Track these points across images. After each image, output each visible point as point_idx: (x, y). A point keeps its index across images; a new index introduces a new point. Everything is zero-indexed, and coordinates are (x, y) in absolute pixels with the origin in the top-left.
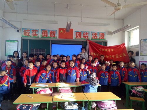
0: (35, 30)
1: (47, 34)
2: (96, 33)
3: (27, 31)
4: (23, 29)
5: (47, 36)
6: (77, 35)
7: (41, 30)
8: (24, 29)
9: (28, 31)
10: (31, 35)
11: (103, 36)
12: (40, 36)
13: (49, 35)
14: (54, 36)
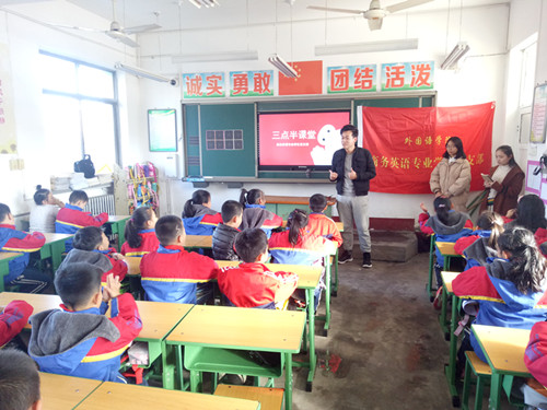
0: (214, 77)
1: (246, 85)
2: (398, 68)
3: (195, 81)
4: (184, 75)
5: (246, 89)
6: (336, 79)
7: (231, 73)
8: (188, 76)
9: (198, 79)
10: (204, 90)
11: (424, 77)
12: (228, 94)
13: (251, 88)
14: (266, 88)
